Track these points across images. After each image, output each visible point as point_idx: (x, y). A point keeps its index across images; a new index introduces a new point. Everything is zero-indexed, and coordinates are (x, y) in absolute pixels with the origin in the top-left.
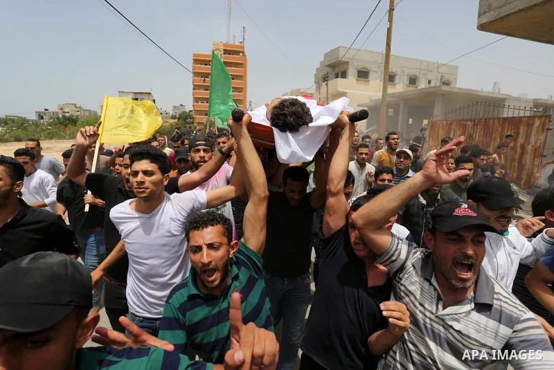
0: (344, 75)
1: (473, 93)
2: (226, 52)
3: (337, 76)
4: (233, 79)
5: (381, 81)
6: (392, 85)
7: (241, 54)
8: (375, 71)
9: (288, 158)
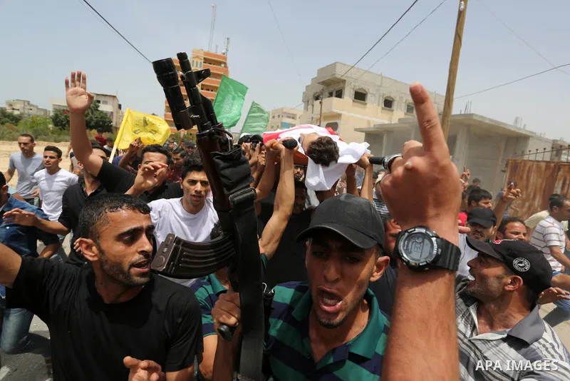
0: (339, 94)
1: (497, 124)
2: (206, 61)
3: (331, 95)
4: (212, 91)
5: (379, 105)
6: (389, 110)
7: (223, 65)
8: (373, 94)
9: (315, 186)
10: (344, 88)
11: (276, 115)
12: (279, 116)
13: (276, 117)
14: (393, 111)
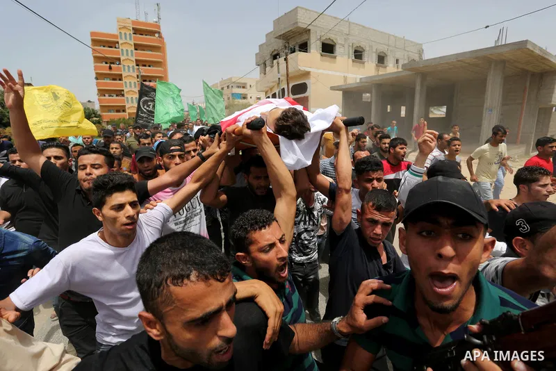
2: (136, 31)
4: (149, 66)
5: (349, 58)
6: (360, 63)
7: (157, 35)
8: (341, 44)
9: (294, 165)
10: (309, 39)
11: (225, 86)
12: (228, 87)
13: (226, 88)
14: (364, 63)
